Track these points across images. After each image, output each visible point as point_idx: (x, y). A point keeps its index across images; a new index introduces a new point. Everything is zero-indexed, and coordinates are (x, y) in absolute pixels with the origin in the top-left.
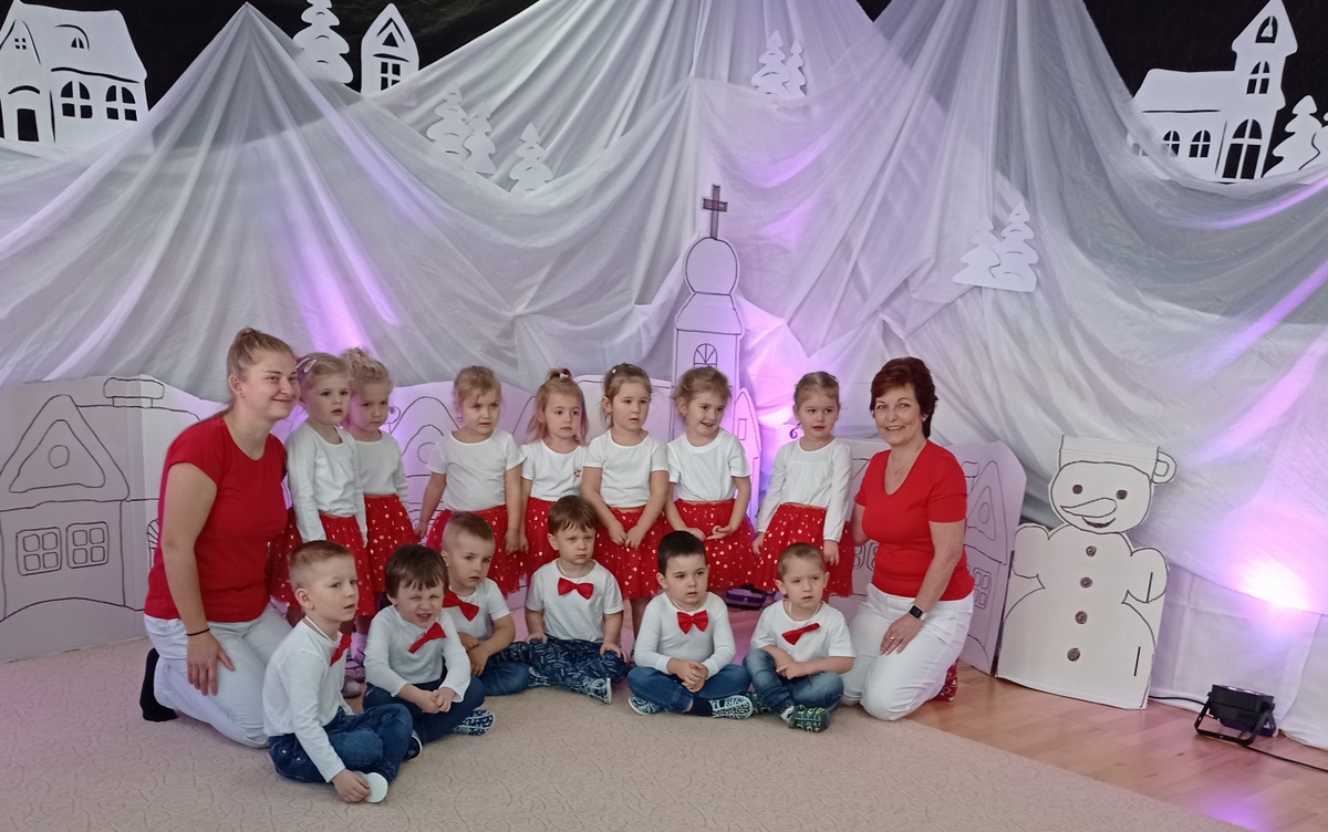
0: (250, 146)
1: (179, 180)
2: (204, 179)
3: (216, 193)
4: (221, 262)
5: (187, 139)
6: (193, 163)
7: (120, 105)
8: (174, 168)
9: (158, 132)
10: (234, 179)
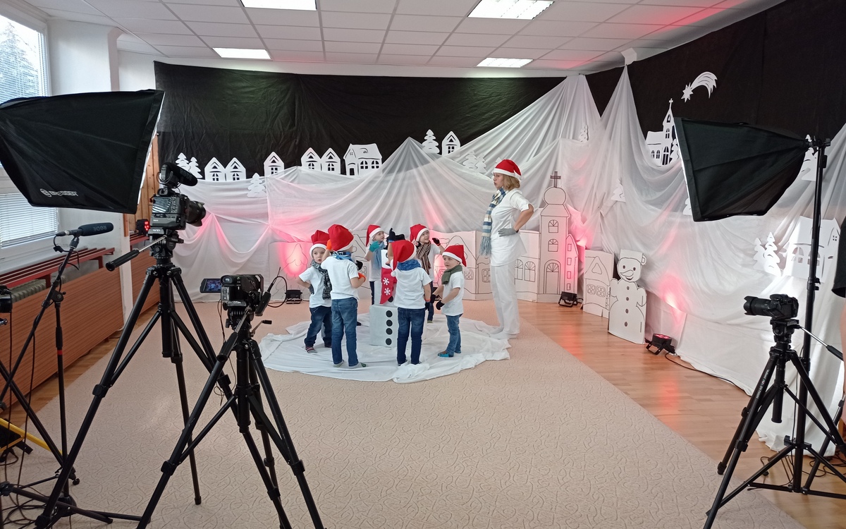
0: (408, 172)
1: (388, 181)
2: (395, 181)
3: (398, 184)
4: (399, 201)
5: (391, 171)
6: (392, 177)
7: (375, 165)
8: (388, 178)
9: (384, 170)
10: (404, 180)
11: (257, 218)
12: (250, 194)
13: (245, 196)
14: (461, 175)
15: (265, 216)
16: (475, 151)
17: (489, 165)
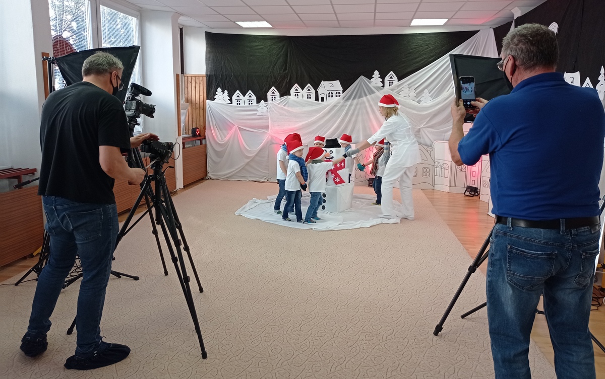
0: (360, 99)
2: (351, 105)
3: (353, 108)
4: (353, 119)
5: (348, 99)
6: (349, 102)
7: (338, 95)
8: (346, 104)
9: (343, 98)
10: (357, 104)
11: (262, 129)
12: (259, 113)
13: (255, 114)
15: (267, 127)
16: (408, 85)
17: (419, 94)
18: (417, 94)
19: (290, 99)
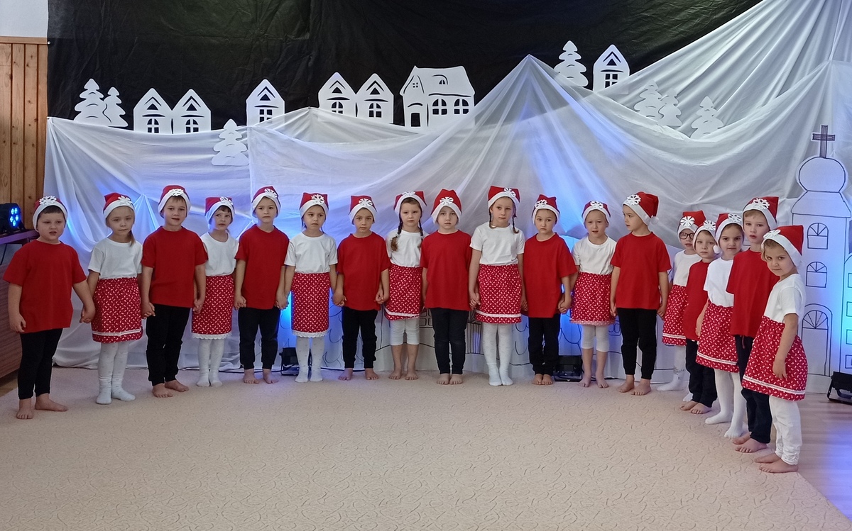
1: (486, 139)
2: (498, 138)
3: (504, 145)
5: (492, 120)
6: (492, 132)
7: (461, 107)
8: (484, 133)
9: (477, 118)
13: (206, 162)
14: (630, 130)
16: (659, 83)
17: (687, 110)
18: (683, 109)
19: (317, 116)
